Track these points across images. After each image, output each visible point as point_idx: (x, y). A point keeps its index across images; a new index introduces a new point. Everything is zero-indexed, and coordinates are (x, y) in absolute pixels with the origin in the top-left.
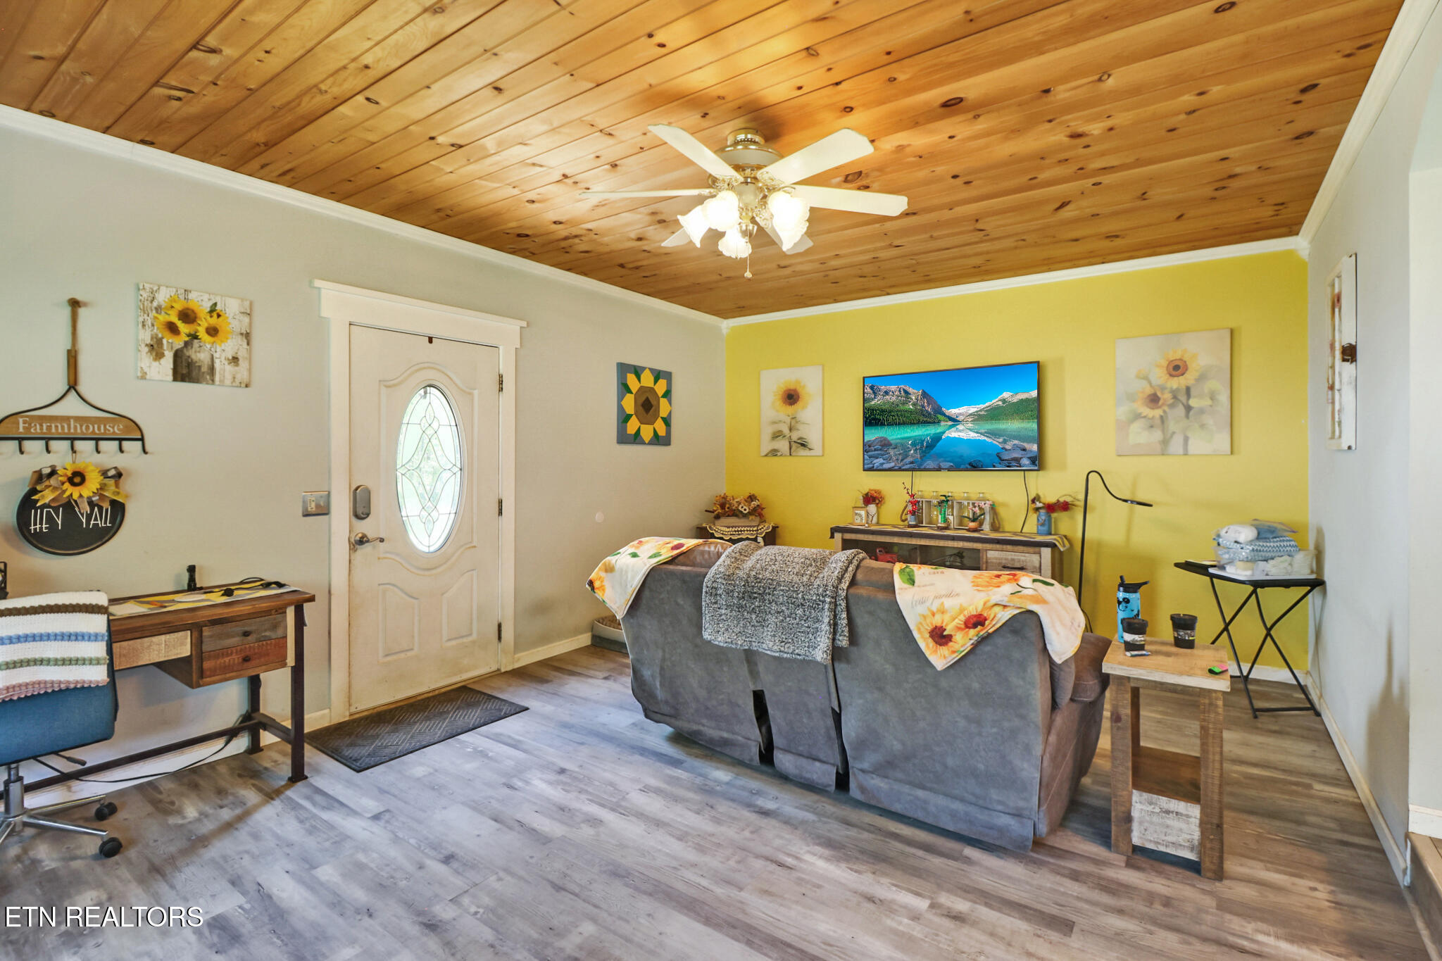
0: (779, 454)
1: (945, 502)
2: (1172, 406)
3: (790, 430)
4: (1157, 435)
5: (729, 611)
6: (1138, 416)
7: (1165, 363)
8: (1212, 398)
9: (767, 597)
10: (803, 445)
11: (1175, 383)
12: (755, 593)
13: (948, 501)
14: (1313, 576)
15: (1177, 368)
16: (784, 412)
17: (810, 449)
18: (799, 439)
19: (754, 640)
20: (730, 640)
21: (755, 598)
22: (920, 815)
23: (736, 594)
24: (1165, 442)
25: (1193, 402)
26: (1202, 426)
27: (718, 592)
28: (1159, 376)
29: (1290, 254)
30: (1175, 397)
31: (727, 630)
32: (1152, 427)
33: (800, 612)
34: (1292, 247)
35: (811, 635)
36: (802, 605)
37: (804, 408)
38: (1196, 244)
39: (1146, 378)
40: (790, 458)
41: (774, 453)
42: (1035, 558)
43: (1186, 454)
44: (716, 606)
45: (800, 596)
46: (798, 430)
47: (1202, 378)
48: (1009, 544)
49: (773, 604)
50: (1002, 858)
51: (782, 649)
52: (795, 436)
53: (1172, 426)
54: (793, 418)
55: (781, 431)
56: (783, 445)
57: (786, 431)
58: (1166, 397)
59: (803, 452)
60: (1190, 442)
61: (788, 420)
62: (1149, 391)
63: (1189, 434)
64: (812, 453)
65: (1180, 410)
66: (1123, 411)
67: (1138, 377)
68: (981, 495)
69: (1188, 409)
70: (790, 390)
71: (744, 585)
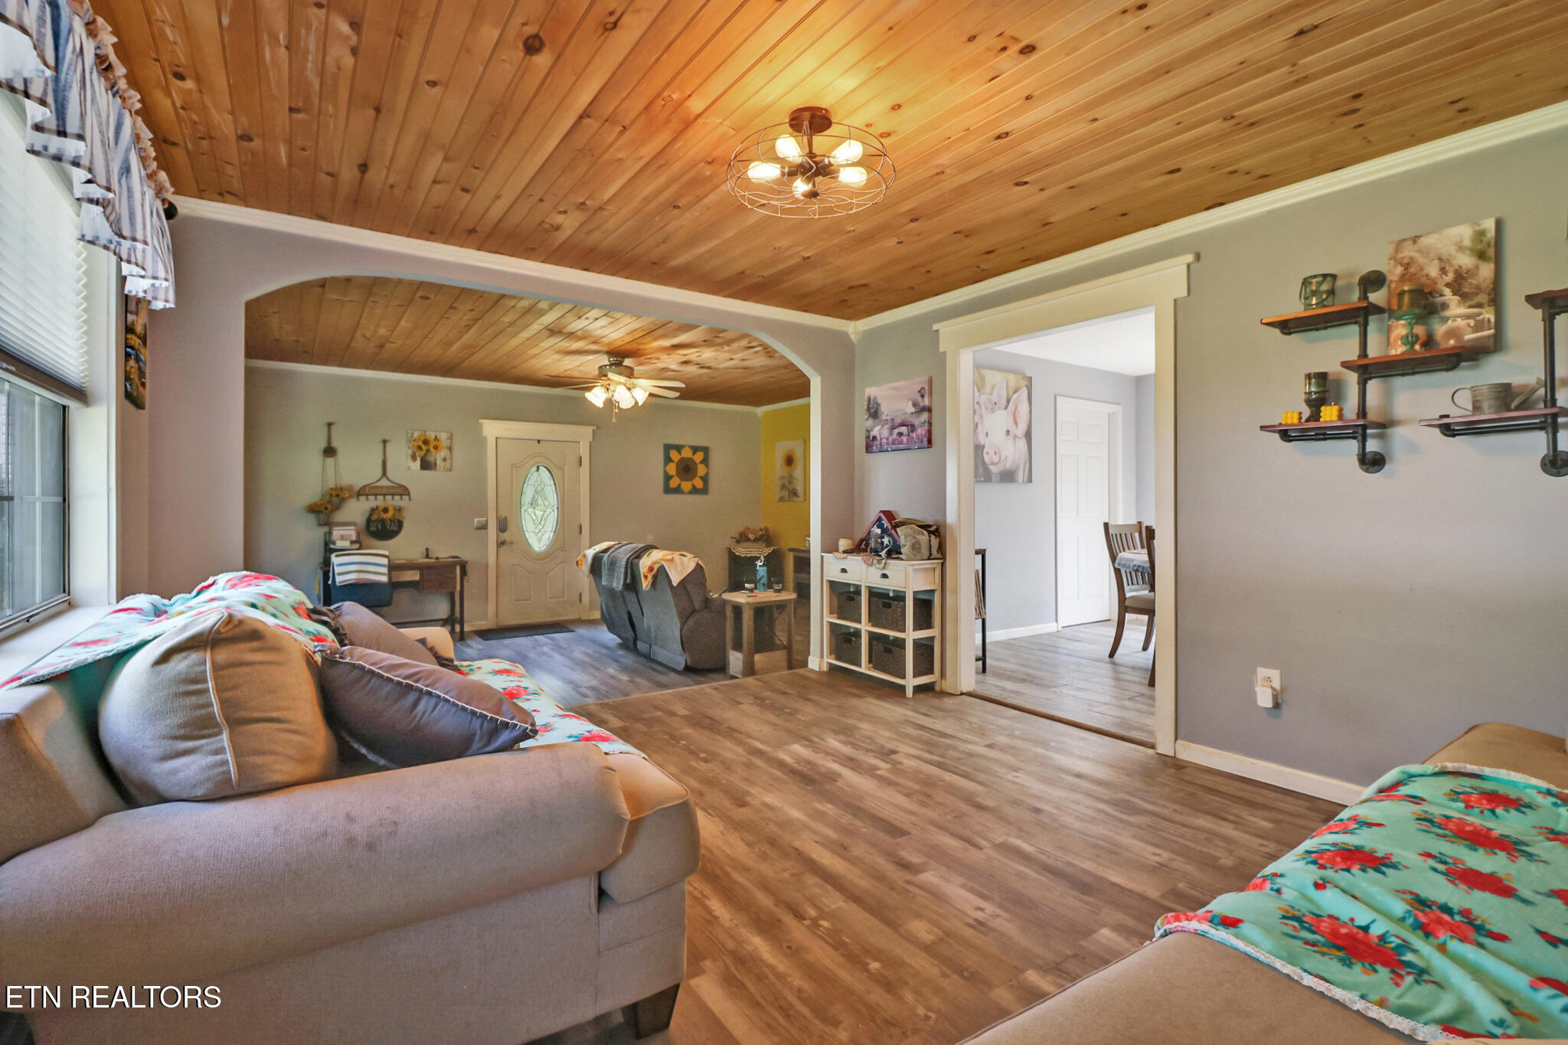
10: (794, 494)
16: (786, 471)
17: (797, 497)
18: (793, 490)
46: (793, 483)
52: (791, 488)
57: (785, 484)
59: (794, 499)
61: (785, 477)
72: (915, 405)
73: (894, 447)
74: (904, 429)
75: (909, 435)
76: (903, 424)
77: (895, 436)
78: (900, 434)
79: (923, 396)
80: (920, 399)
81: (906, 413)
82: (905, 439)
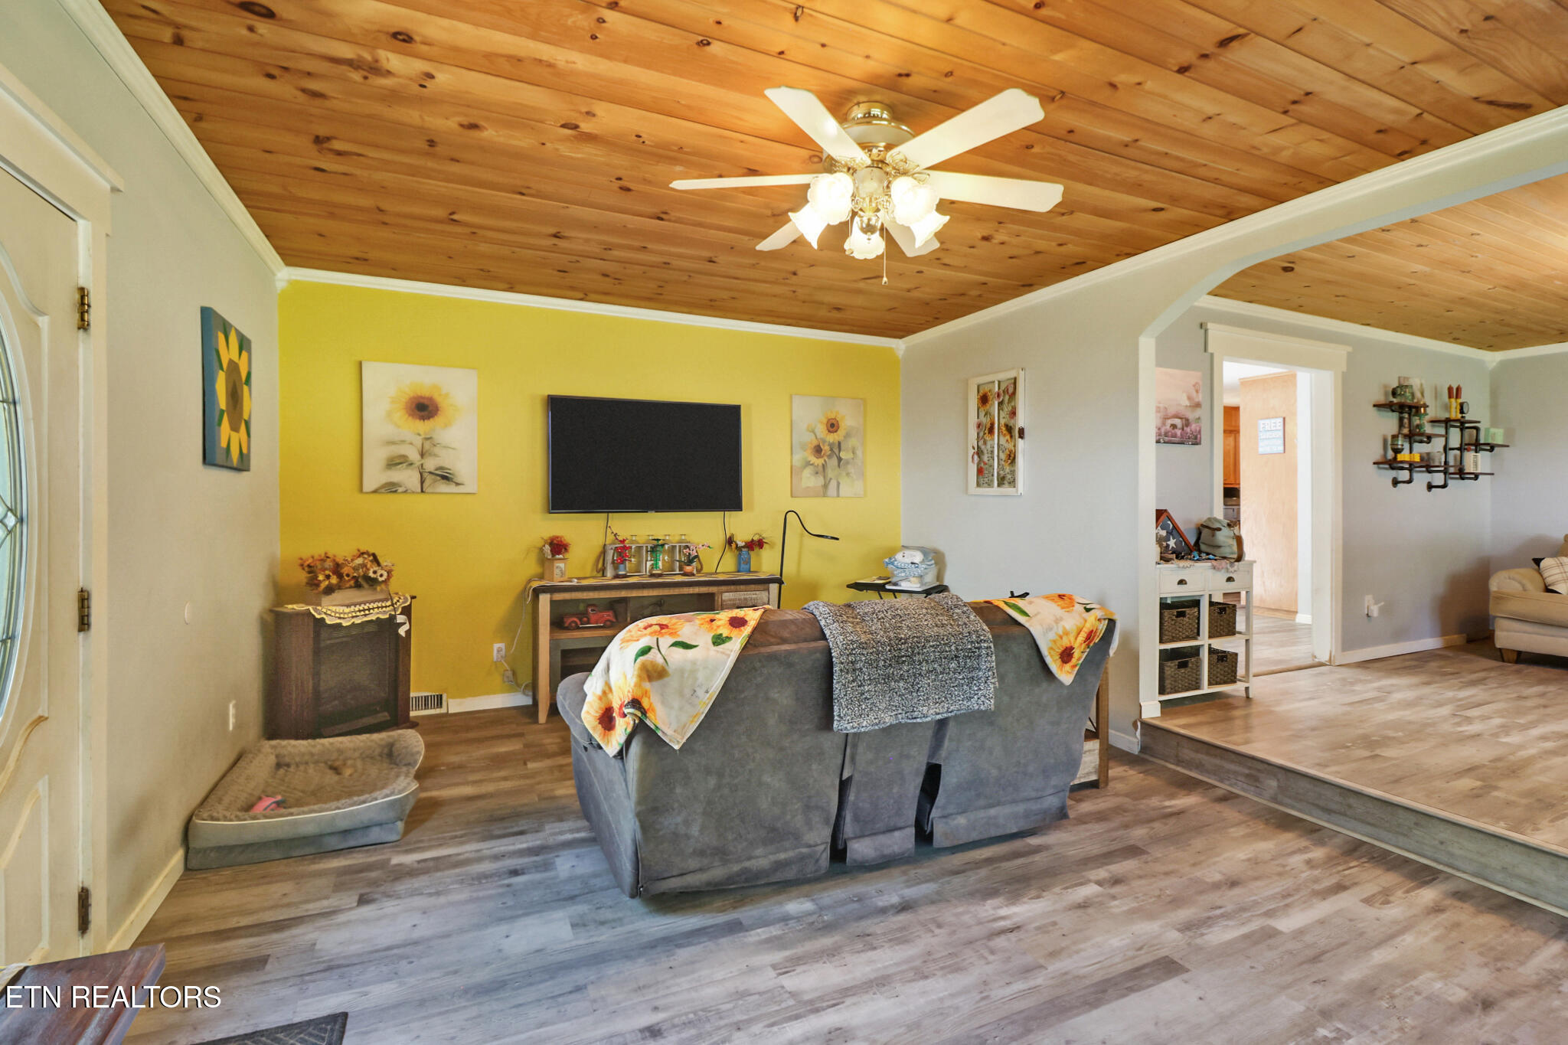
0: (400, 490)
1: (656, 547)
2: (830, 457)
3: (422, 455)
4: (820, 481)
5: (873, 686)
6: (808, 464)
7: (825, 421)
8: (853, 453)
9: (916, 658)
10: (444, 478)
11: (832, 438)
12: (903, 656)
13: (663, 545)
14: (938, 584)
15: (833, 426)
16: (413, 430)
17: (457, 484)
18: (437, 470)
19: (900, 711)
20: (877, 721)
21: (904, 662)
22: (994, 833)
23: (882, 663)
24: (826, 486)
25: (843, 455)
26: (848, 474)
27: (858, 666)
28: (821, 430)
29: (890, 351)
30: (831, 450)
31: (871, 709)
32: (817, 473)
33: (953, 665)
34: (894, 346)
35: (965, 687)
36: (956, 656)
37: (446, 426)
38: (855, 328)
39: (813, 432)
40: (422, 495)
41: (391, 488)
42: (764, 595)
43: (838, 496)
44: (855, 684)
45: (953, 648)
46: (435, 455)
47: (847, 436)
48: (742, 584)
49: (924, 664)
50: (1045, 834)
51: (937, 710)
52: (430, 464)
53: (830, 473)
54: (427, 439)
55: (404, 457)
56: (408, 478)
57: (413, 455)
58: (826, 448)
59: (444, 487)
60: (841, 486)
61: (418, 441)
62: (815, 443)
63: (841, 482)
64: (460, 489)
65: (835, 461)
66: (798, 457)
67: (808, 430)
68: (683, 537)
69: (840, 459)
70: (421, 397)
71: (890, 651)
72: (1189, 398)
73: (1167, 439)
74: (1178, 422)
75: (1183, 429)
76: (1176, 416)
77: (1168, 427)
78: (1174, 426)
79: (1197, 391)
80: (1194, 394)
81: (1179, 405)
82: (1179, 432)
